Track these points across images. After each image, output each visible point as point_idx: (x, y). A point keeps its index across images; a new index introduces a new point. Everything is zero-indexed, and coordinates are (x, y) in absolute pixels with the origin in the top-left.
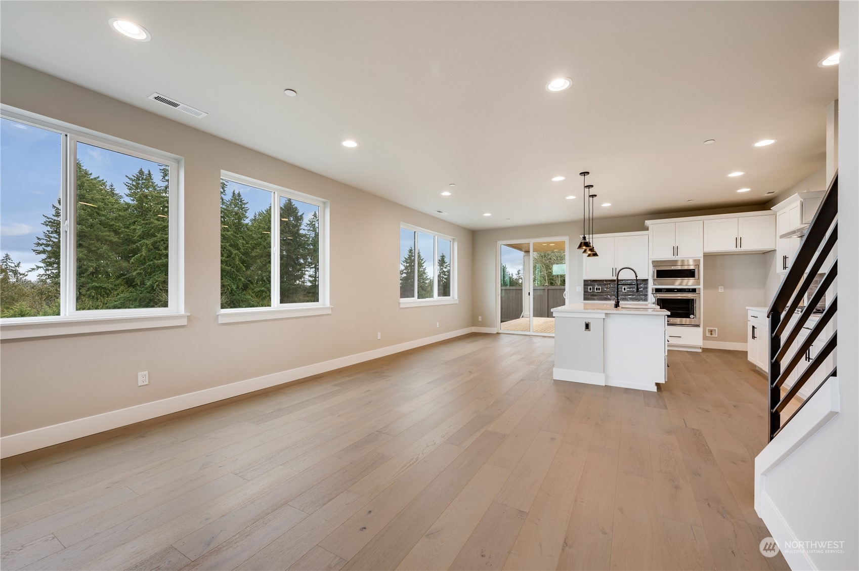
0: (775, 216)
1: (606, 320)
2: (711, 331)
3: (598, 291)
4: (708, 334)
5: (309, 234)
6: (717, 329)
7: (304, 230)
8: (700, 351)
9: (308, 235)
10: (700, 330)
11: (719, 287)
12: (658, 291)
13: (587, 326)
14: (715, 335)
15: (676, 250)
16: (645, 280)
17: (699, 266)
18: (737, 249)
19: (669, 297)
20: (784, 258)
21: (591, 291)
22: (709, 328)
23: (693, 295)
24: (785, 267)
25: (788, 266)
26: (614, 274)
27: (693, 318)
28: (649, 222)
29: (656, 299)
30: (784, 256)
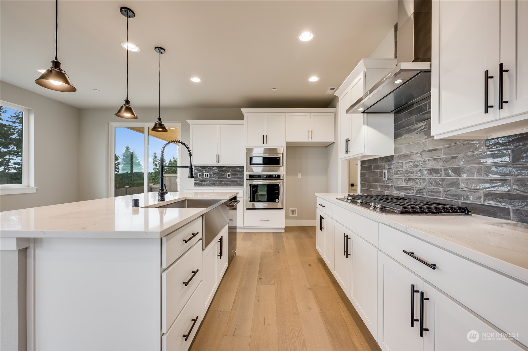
2: (293, 211)
3: (207, 177)
4: (291, 214)
6: (296, 209)
8: (283, 231)
10: (283, 213)
11: (298, 174)
12: (251, 177)
14: (296, 215)
15: (265, 139)
16: (243, 167)
17: (283, 154)
18: (309, 140)
19: (261, 183)
20: (346, 141)
21: (201, 177)
22: (290, 209)
23: (278, 181)
24: (347, 151)
25: (350, 149)
26: (217, 161)
27: (278, 202)
28: (244, 110)
29: (249, 184)
30: (346, 139)
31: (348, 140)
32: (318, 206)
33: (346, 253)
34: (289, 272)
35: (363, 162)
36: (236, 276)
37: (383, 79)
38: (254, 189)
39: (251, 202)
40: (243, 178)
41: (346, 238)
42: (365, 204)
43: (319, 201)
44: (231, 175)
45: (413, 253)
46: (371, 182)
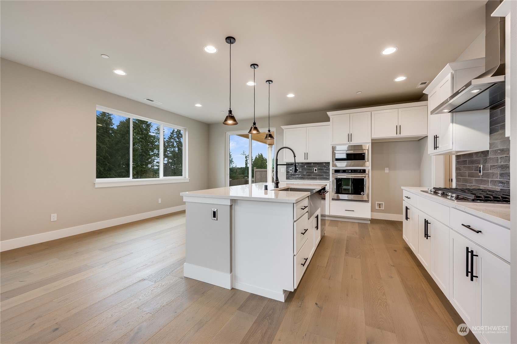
0: (427, 106)
1: (233, 207)
2: (380, 205)
4: (377, 208)
5: (157, 135)
6: (383, 203)
7: (153, 133)
8: (369, 222)
9: (155, 136)
10: (369, 205)
11: (386, 168)
12: (337, 171)
13: (214, 214)
14: (383, 208)
15: (350, 137)
16: (329, 163)
17: (368, 150)
18: (397, 136)
19: (345, 177)
20: (435, 138)
21: (292, 172)
22: (377, 202)
23: (364, 175)
24: (436, 147)
25: (439, 145)
26: (306, 158)
27: (364, 195)
28: (329, 114)
29: (335, 178)
30: (435, 136)
31: (437, 137)
32: (404, 198)
33: (427, 235)
34: (374, 253)
35: (458, 157)
36: (327, 249)
37: (460, 90)
38: (339, 182)
39: (337, 193)
40: (329, 173)
41: (427, 223)
42: (444, 195)
43: (405, 194)
44: (317, 169)
45: (470, 226)
46: (466, 177)
